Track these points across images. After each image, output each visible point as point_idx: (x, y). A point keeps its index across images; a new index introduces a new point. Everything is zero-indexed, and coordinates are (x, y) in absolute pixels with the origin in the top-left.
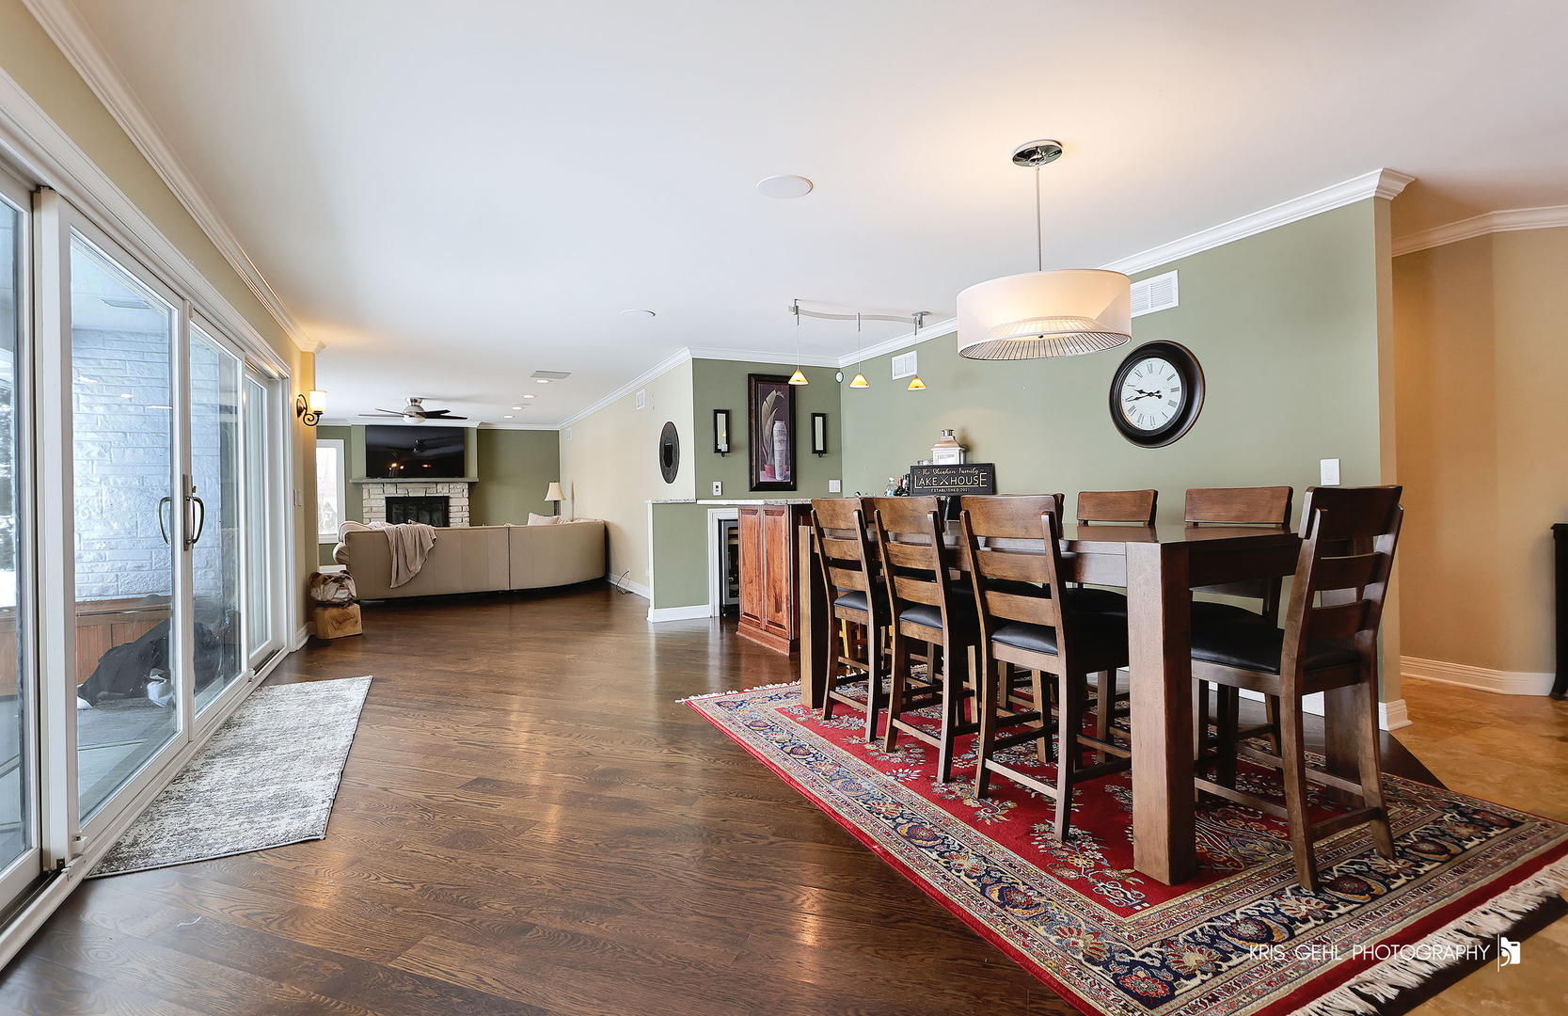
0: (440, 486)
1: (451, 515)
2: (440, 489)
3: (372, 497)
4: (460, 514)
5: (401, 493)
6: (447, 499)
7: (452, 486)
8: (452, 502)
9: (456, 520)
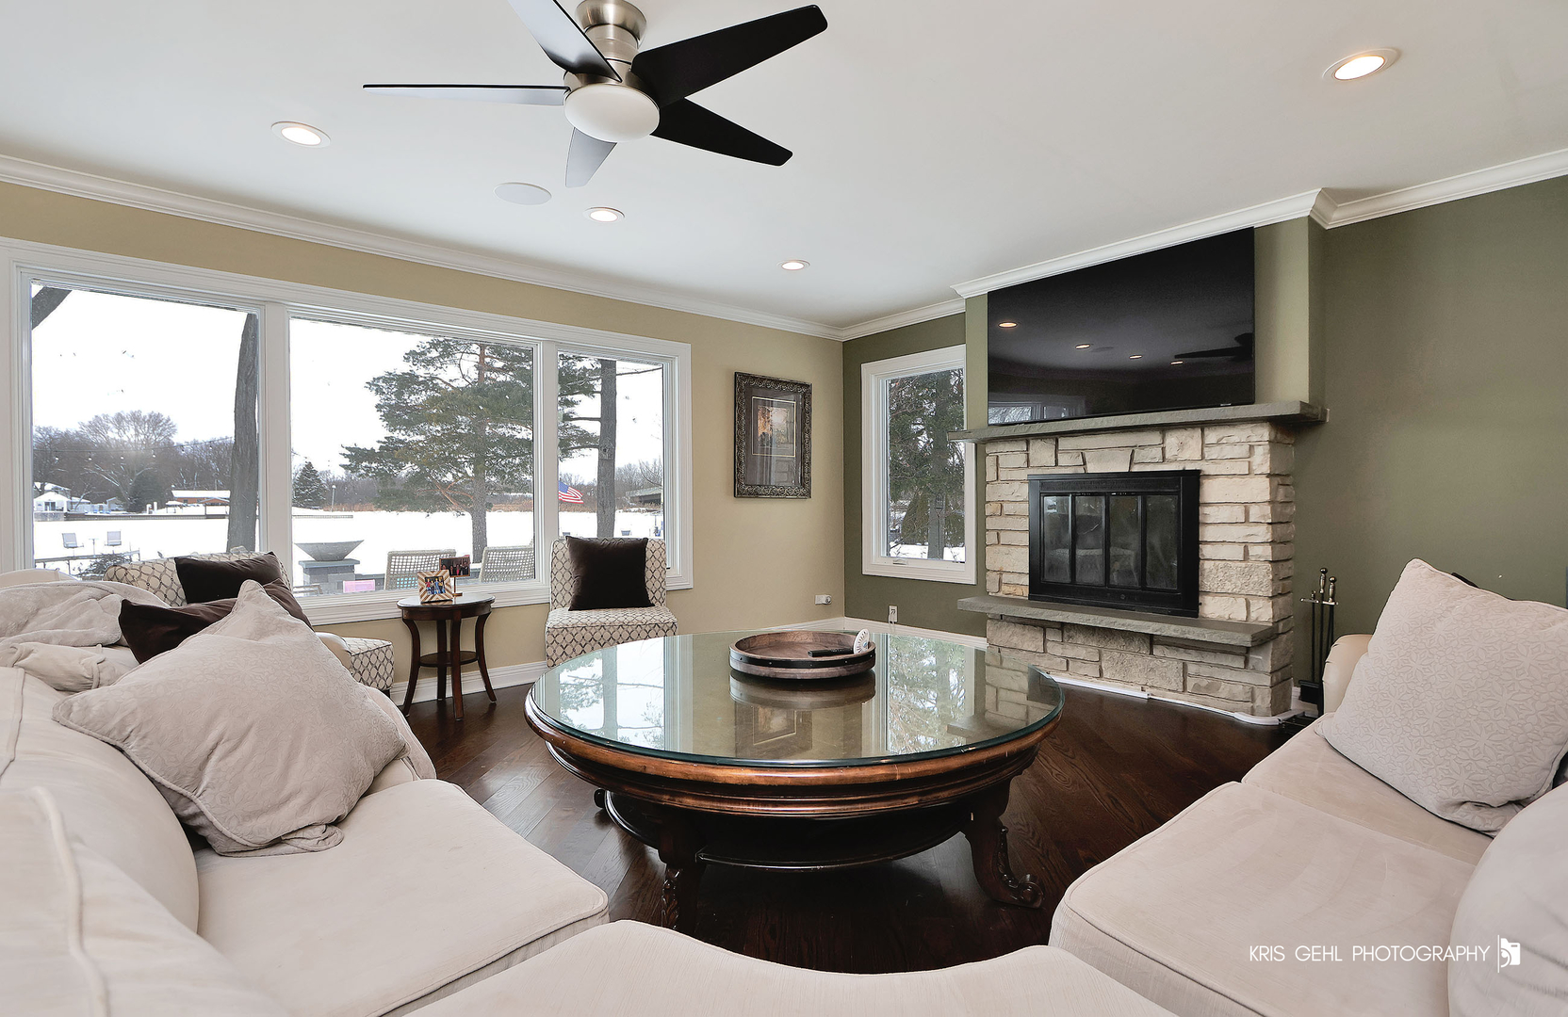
0: (1173, 439)
1: (1207, 533)
2: (1180, 451)
3: (1002, 476)
4: (1238, 533)
5: (1069, 465)
6: (1189, 483)
7: (1212, 436)
8: (1210, 491)
9: (1224, 552)
